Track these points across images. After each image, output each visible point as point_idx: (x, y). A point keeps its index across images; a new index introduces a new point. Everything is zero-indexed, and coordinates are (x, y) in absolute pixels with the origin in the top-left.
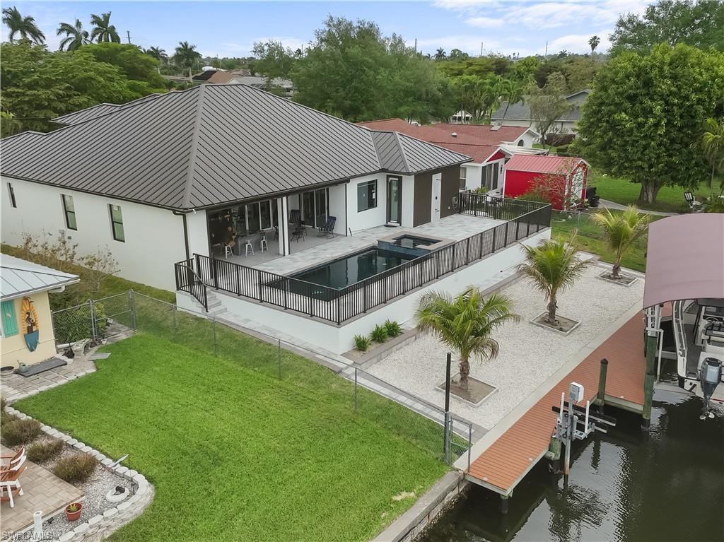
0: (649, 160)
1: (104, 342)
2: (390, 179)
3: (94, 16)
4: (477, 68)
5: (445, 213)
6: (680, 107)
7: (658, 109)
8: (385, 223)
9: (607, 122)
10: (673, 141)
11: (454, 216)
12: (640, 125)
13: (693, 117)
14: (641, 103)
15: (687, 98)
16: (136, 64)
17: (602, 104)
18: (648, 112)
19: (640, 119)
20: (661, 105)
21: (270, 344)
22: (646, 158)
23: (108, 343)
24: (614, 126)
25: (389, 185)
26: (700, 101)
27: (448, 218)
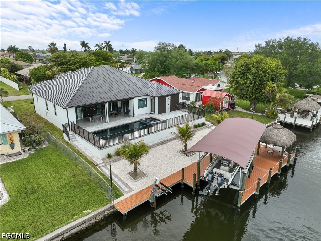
0: (250, 94)
1: (37, 148)
2: (152, 98)
3: (105, 41)
4: (215, 58)
5: (172, 109)
6: (259, 77)
7: (251, 77)
8: (150, 112)
9: (237, 81)
10: (257, 89)
11: (176, 111)
12: (246, 83)
13: (263, 81)
14: (247, 75)
15: (261, 74)
16: (106, 56)
17: (235, 75)
18: (248, 79)
19: (246, 81)
20: (252, 76)
21: (81, 153)
22: (248, 94)
23: (39, 148)
24: (238, 82)
25: (152, 100)
26: (265, 76)
27: (173, 112)
